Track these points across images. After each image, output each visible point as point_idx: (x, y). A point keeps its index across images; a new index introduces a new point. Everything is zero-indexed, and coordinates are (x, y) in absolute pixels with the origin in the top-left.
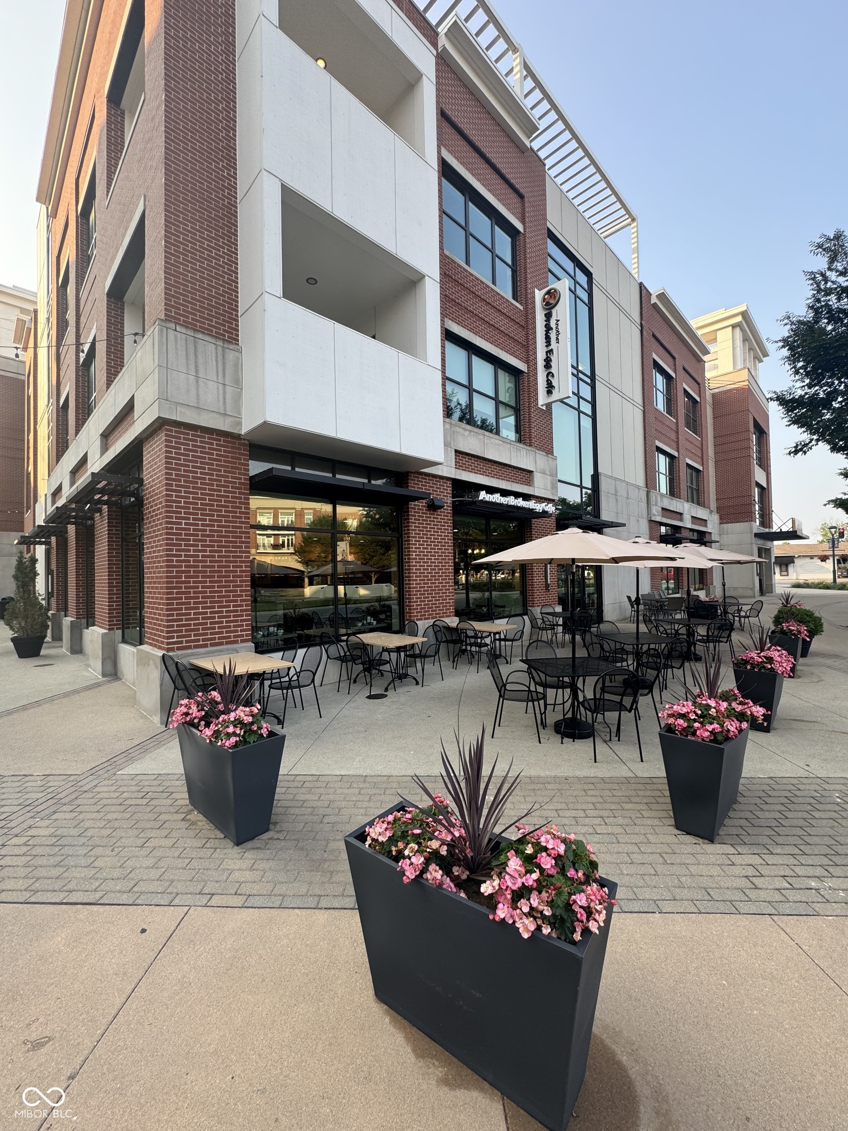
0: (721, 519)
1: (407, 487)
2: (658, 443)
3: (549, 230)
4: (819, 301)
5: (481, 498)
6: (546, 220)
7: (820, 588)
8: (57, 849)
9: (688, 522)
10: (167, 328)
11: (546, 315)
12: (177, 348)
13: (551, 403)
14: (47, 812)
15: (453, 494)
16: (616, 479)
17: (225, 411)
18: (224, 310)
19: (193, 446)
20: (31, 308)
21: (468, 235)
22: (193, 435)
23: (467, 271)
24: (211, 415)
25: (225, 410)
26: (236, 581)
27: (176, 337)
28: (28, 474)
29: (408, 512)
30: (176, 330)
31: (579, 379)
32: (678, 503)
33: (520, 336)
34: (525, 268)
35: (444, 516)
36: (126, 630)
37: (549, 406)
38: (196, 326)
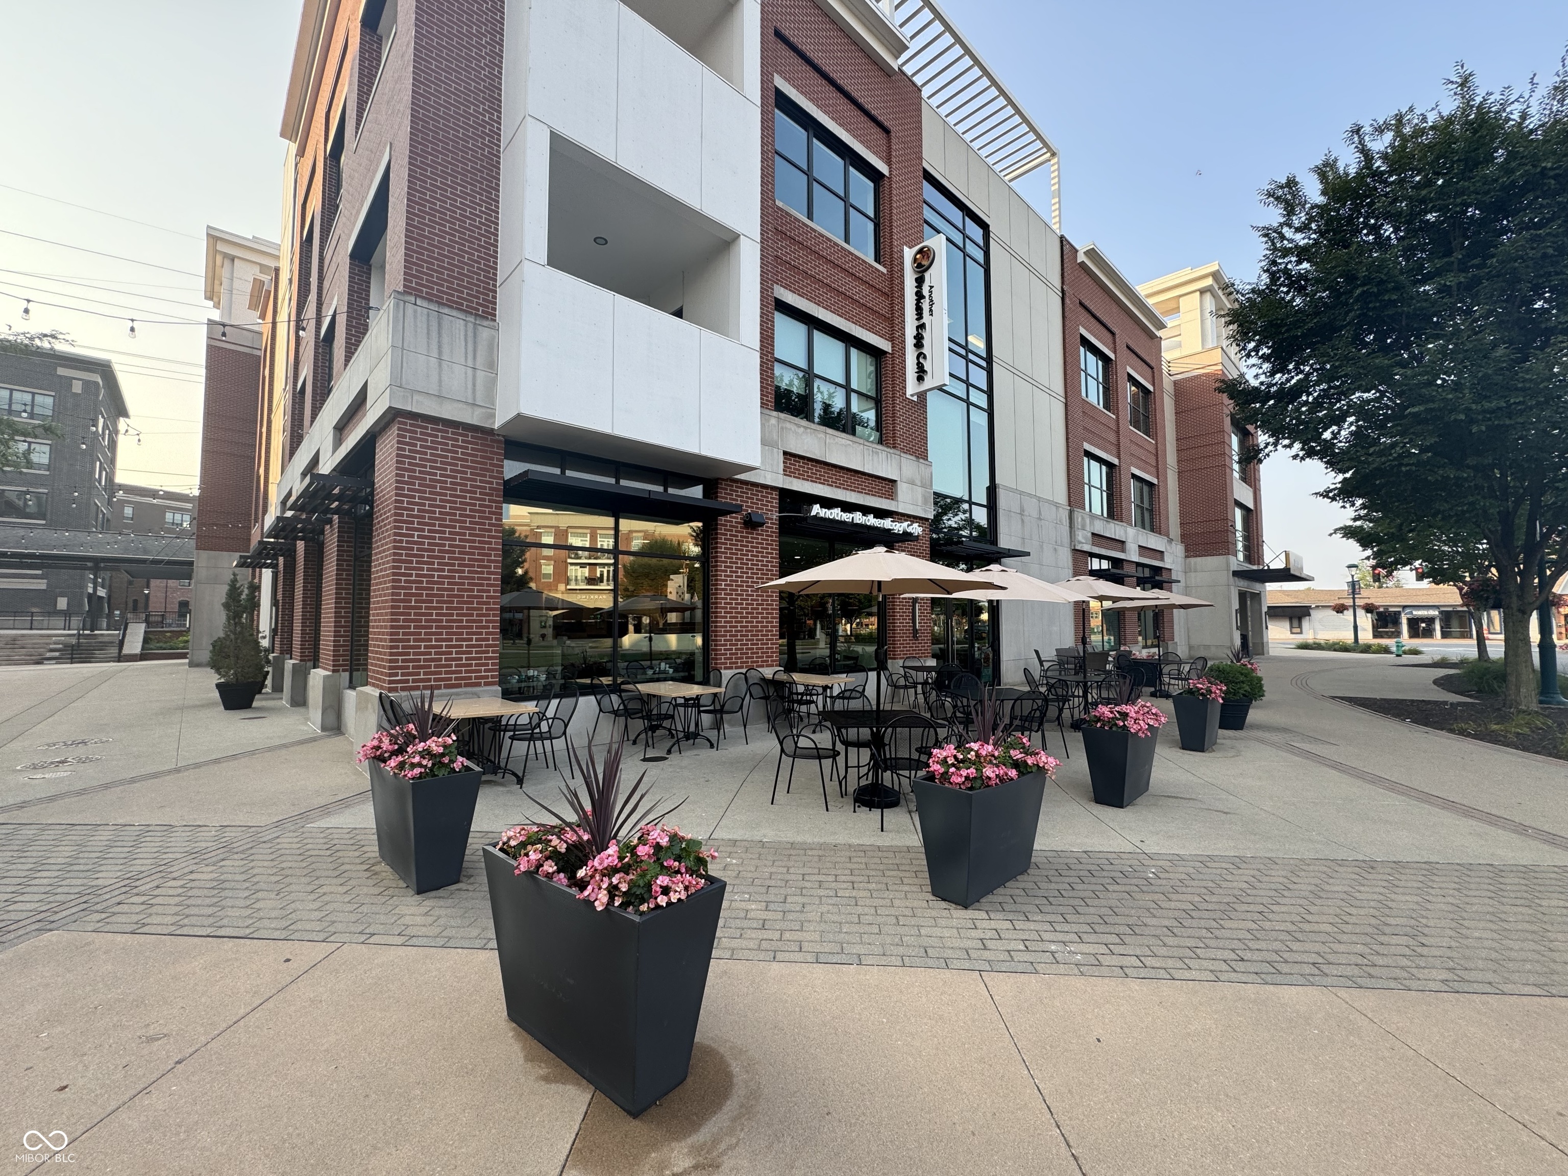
0: (1187, 550)
1: (717, 497)
2: (1087, 447)
3: (925, 171)
4: (1274, 263)
5: (813, 513)
6: (921, 158)
7: (1335, 650)
8: (216, 891)
9: (1133, 553)
10: (405, 302)
11: (917, 280)
12: (416, 326)
13: (925, 392)
14: (214, 859)
15: (780, 508)
16: (1021, 493)
17: (474, 400)
18: (478, 280)
19: (432, 442)
20: (273, 264)
21: (811, 179)
22: (432, 429)
23: (807, 226)
24: (456, 405)
25: (474, 398)
26: (482, 609)
27: (415, 312)
28: (259, 477)
29: (717, 529)
30: (415, 304)
31: (968, 361)
32: (1118, 528)
33: (881, 305)
34: (891, 221)
35: (767, 536)
36: (355, 673)
37: (922, 396)
38: (442, 298)
